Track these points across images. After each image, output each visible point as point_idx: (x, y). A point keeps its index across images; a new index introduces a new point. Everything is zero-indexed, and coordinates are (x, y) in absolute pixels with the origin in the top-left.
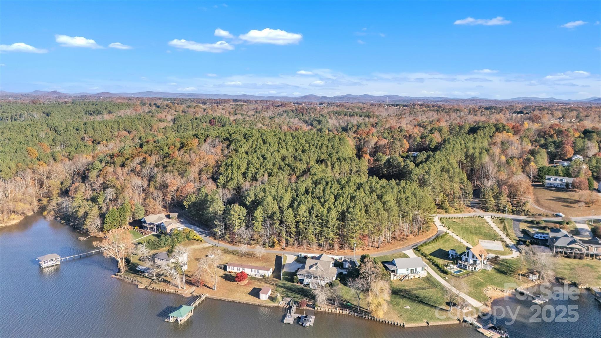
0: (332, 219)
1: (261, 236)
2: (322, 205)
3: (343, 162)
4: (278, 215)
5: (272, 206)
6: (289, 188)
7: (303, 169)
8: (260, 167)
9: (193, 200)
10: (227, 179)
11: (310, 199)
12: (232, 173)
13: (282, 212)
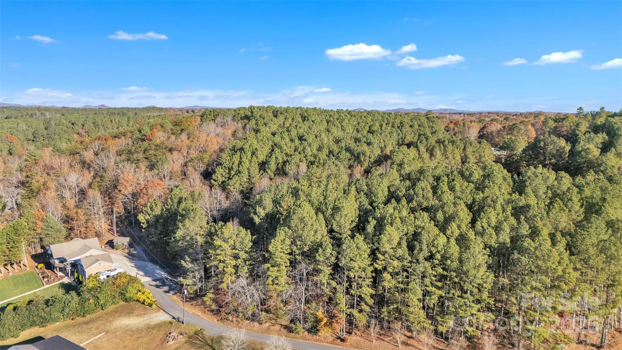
0: (477, 267)
1: (286, 303)
2: (443, 228)
3: (450, 147)
4: (329, 250)
5: (315, 228)
6: (353, 188)
7: (376, 155)
8: (292, 153)
9: (158, 211)
10: (229, 173)
11: (405, 213)
12: (240, 163)
13: (338, 242)
